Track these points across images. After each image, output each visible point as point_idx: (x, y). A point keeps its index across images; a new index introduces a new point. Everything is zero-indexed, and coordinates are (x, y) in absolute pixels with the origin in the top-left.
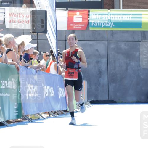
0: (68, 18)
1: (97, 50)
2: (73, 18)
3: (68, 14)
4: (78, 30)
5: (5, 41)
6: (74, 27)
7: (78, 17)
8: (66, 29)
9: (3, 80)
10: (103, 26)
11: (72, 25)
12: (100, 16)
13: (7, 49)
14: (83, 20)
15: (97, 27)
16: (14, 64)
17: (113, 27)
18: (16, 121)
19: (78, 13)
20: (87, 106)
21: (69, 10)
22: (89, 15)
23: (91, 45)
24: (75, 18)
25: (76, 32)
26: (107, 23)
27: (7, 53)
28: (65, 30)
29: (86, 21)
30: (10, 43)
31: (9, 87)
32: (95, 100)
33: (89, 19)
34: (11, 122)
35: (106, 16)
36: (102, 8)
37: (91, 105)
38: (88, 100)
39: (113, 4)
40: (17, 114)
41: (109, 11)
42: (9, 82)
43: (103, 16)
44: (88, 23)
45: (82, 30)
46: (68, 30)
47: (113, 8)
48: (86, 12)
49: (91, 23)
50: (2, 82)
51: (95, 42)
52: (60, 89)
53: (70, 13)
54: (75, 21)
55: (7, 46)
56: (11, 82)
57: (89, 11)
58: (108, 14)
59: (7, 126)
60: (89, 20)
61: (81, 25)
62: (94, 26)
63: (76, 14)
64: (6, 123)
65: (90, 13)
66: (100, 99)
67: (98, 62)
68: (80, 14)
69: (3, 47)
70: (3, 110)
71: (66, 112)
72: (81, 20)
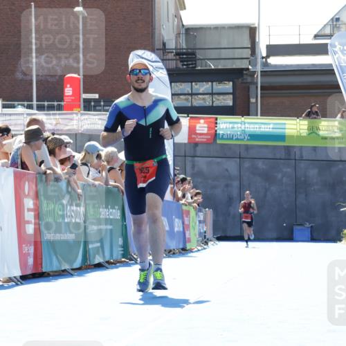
0: (189, 128)
1: (227, 170)
2: (195, 127)
3: (190, 123)
4: (202, 143)
5: (106, 156)
6: (197, 140)
7: (202, 126)
8: (186, 141)
9: (103, 208)
10: (234, 138)
11: (193, 136)
12: (231, 125)
13: (108, 167)
14: (208, 130)
15: (227, 139)
16: (117, 187)
17: (248, 140)
18: (118, 262)
19: (202, 121)
20: (212, 243)
21: (191, 117)
22: (216, 123)
23: (218, 163)
24: (197, 128)
25: (199, 145)
26: (241, 135)
27: (109, 171)
28: (185, 144)
29: (213, 131)
30: (112, 159)
31: (111, 217)
32: (223, 235)
33: (216, 128)
34: (112, 263)
35: (239, 125)
36: (233, 115)
37: (217, 242)
38: (214, 234)
39: (249, 111)
40: (122, 252)
41: (243, 118)
42: (111, 210)
43: (236, 126)
44: (216, 134)
45: (207, 143)
46: (189, 143)
47: (248, 114)
48: (213, 120)
49: (219, 134)
50: (101, 210)
51: (224, 160)
52: (177, 220)
53: (192, 121)
54: (198, 132)
55: (108, 162)
56: (114, 211)
57: (216, 119)
58: (241, 123)
59: (107, 268)
60: (216, 131)
61: (206, 137)
62: (222, 138)
63: (199, 123)
64: (107, 265)
65: (218, 121)
66: (229, 234)
67: (227, 186)
68: (205, 123)
70: (102, 247)
71: (184, 251)
72: (205, 131)
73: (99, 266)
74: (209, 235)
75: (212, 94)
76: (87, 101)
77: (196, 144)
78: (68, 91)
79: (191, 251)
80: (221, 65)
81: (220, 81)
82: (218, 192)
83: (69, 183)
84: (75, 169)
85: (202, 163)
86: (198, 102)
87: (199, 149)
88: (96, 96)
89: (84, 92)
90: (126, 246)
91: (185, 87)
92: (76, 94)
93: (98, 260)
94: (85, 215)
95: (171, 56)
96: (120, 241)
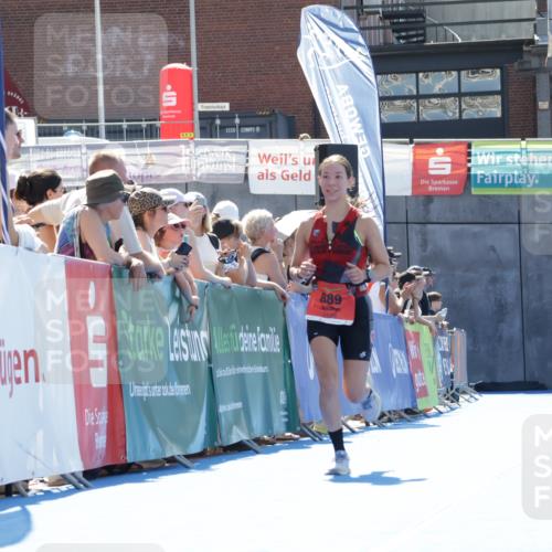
0: (414, 164)
1: (493, 249)
3: (415, 156)
4: (441, 195)
5: (249, 227)
6: (430, 189)
7: (440, 161)
8: (409, 193)
9: (245, 331)
10: (507, 183)
11: (423, 182)
12: (499, 157)
13: (253, 249)
14: (453, 169)
15: (492, 185)
16: (273, 288)
17: (535, 185)
18: (279, 440)
19: (440, 151)
20: (467, 397)
21: (417, 144)
22: (469, 154)
23: (475, 235)
24: (431, 165)
25: (436, 200)
26: (519, 176)
27: (254, 257)
28: (406, 197)
29: (463, 171)
30: (262, 233)
31: (263, 349)
32: (488, 381)
33: (469, 165)
34: (267, 442)
35: (517, 157)
36: (504, 137)
37: (477, 396)
38: (470, 380)
39: (535, 126)
40: (286, 420)
41: (524, 143)
42: (262, 335)
43: (509, 158)
44: (469, 176)
45: (451, 195)
46: (415, 196)
47: (535, 135)
48: (463, 148)
49: (476, 176)
50: (241, 335)
51: (486, 228)
52: (396, 352)
53: (420, 151)
54: (432, 172)
55: (254, 240)
56: (268, 336)
57: (469, 146)
58: (520, 153)
59: (257, 453)
60: (469, 169)
61: (449, 182)
62: (483, 185)
63: (435, 154)
64: (255, 446)
65: (473, 150)
66: (501, 378)
67: (494, 280)
68: (445, 154)
69: (245, 243)
70: (246, 409)
71: (411, 414)
72: (447, 170)
73: (240, 449)
74: (461, 380)
75: (460, 95)
76: (207, 118)
77: (429, 198)
78: (169, 98)
79: (424, 414)
80: (476, 36)
81: (475, 69)
82: (476, 293)
83: (176, 283)
84: (187, 254)
85: (441, 236)
86: (431, 112)
87: (435, 206)
88: (226, 106)
89: (201, 101)
90: (292, 407)
91: (404, 83)
92: (185, 103)
93: (238, 435)
94: (210, 348)
95: (374, 20)
96: (283, 399)
